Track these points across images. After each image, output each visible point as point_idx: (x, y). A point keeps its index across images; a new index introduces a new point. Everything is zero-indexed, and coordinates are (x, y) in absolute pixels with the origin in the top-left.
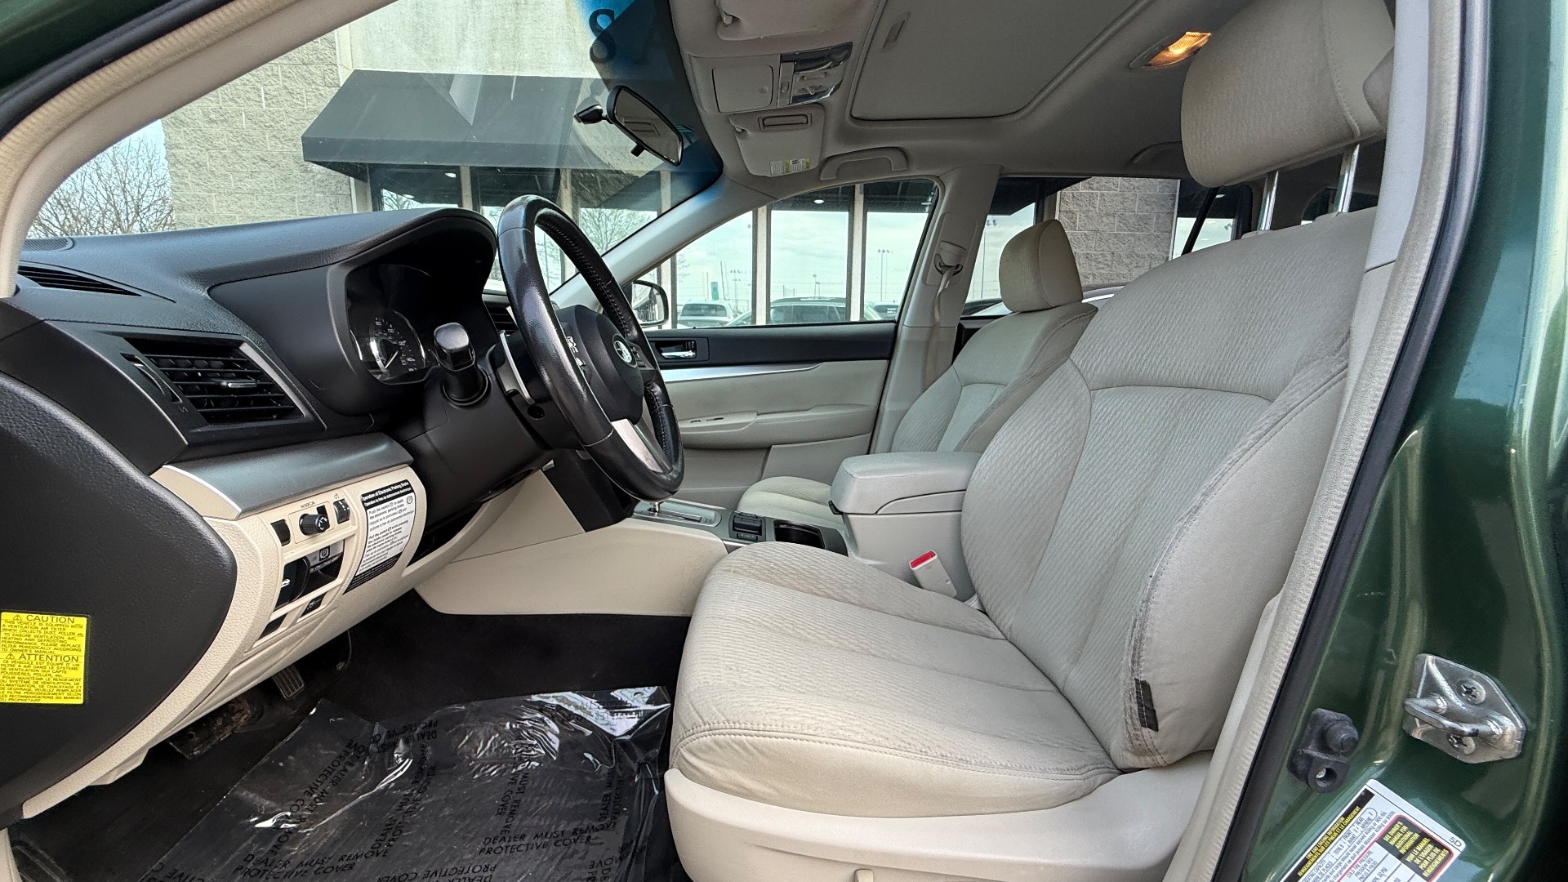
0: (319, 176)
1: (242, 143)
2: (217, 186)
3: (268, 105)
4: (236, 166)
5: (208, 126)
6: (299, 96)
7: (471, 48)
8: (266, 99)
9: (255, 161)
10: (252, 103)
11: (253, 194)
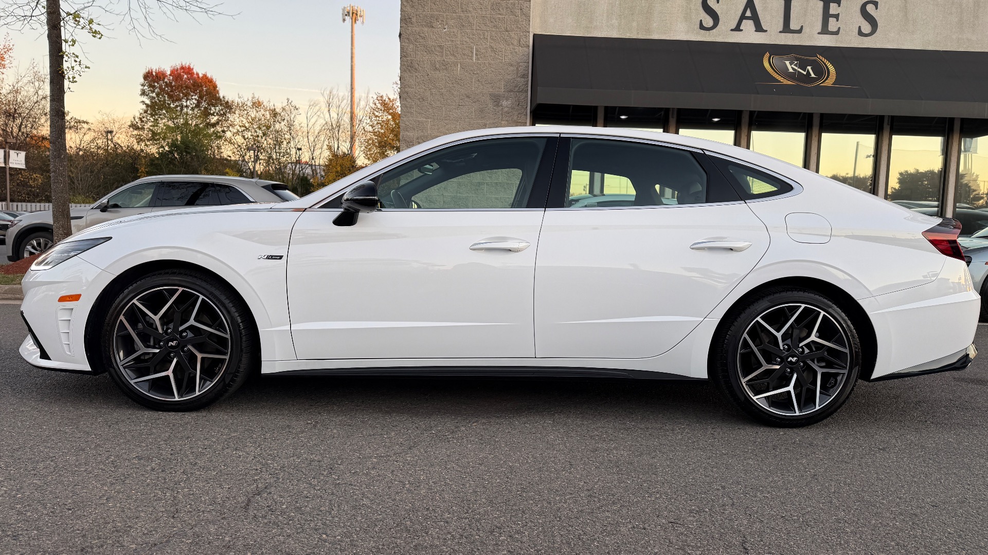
0: (506, 109)
1: (455, 85)
2: (433, 114)
3: (477, 59)
4: (449, 101)
5: (433, 73)
6: (500, 53)
7: (617, 19)
8: (476, 54)
9: (463, 98)
10: (466, 57)
11: (457, 121)
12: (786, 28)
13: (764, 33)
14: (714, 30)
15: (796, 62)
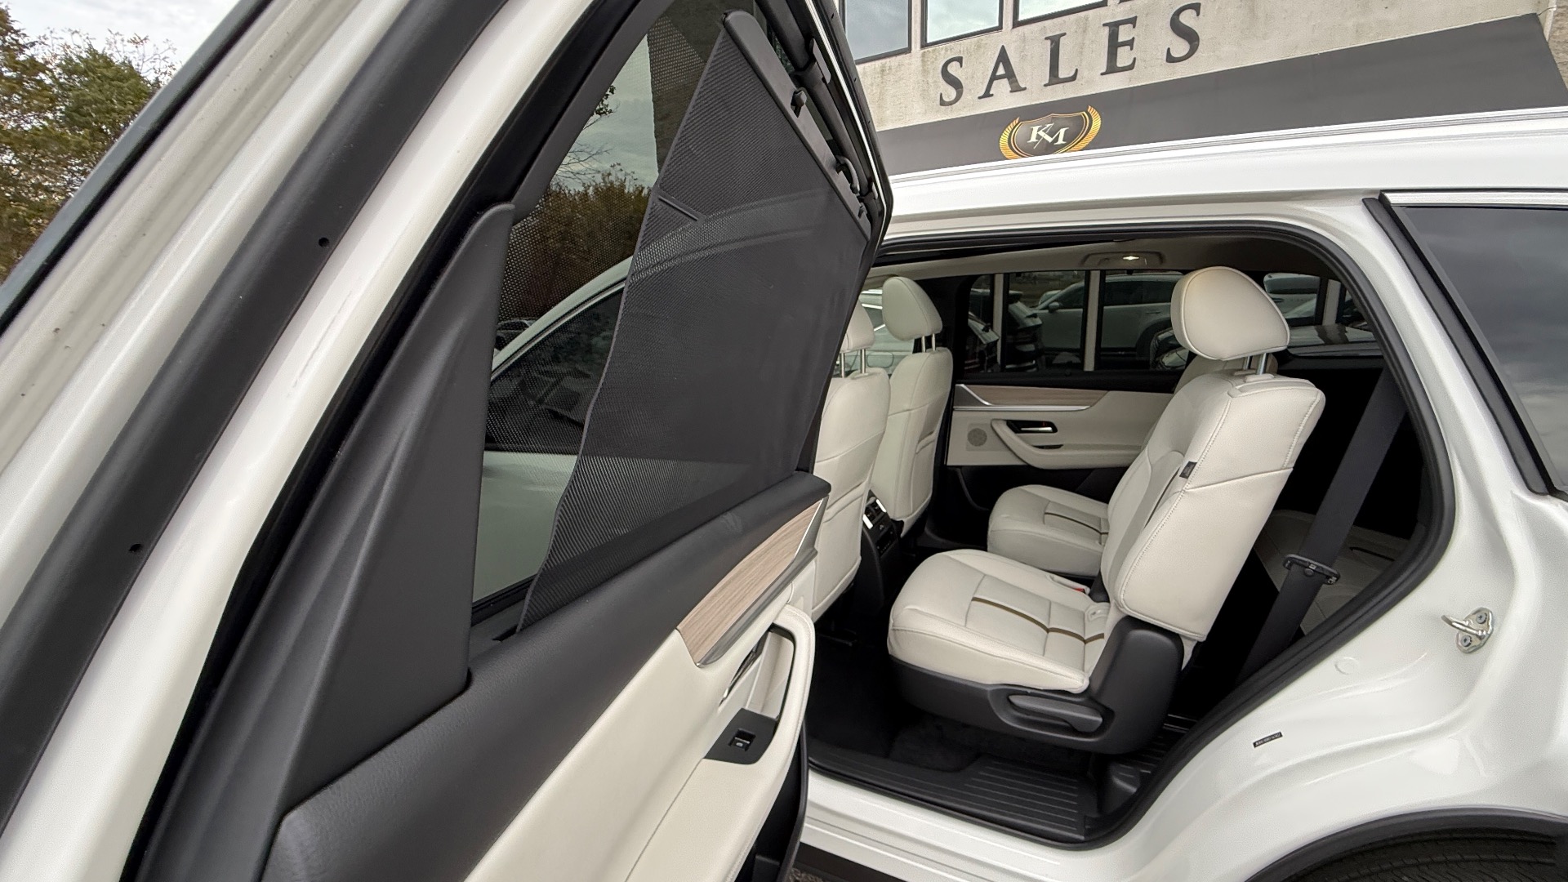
12: (1054, 78)
13: (1022, 92)
14: (957, 103)
15: (1048, 125)
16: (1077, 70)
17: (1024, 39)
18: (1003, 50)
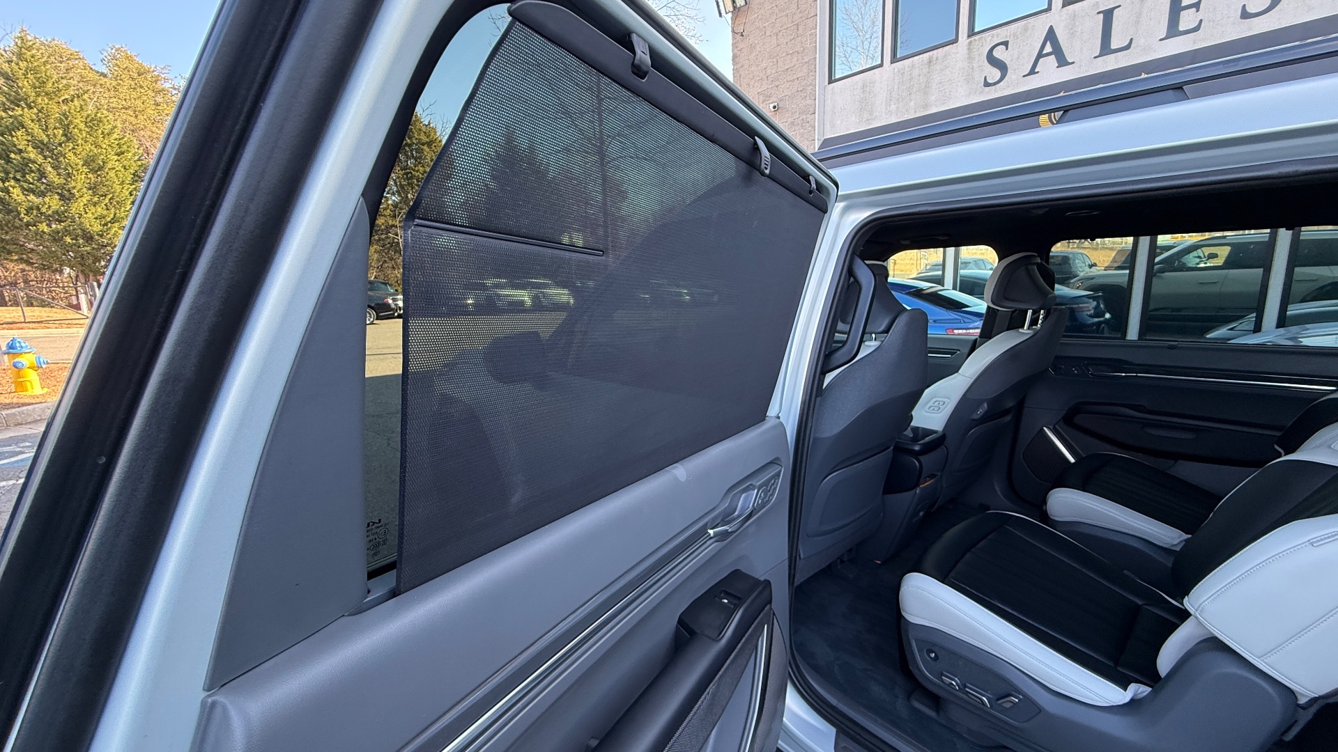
12: (1106, 48)
13: (1070, 66)
14: (1002, 83)
16: (1132, 40)
17: (1074, 17)
18: (1051, 30)
